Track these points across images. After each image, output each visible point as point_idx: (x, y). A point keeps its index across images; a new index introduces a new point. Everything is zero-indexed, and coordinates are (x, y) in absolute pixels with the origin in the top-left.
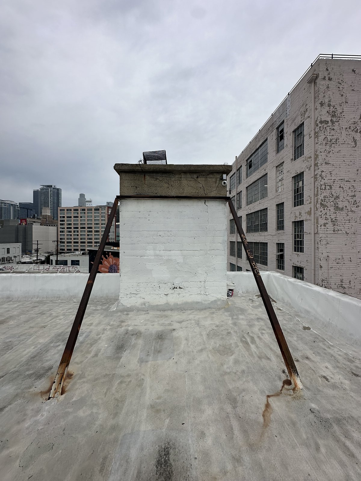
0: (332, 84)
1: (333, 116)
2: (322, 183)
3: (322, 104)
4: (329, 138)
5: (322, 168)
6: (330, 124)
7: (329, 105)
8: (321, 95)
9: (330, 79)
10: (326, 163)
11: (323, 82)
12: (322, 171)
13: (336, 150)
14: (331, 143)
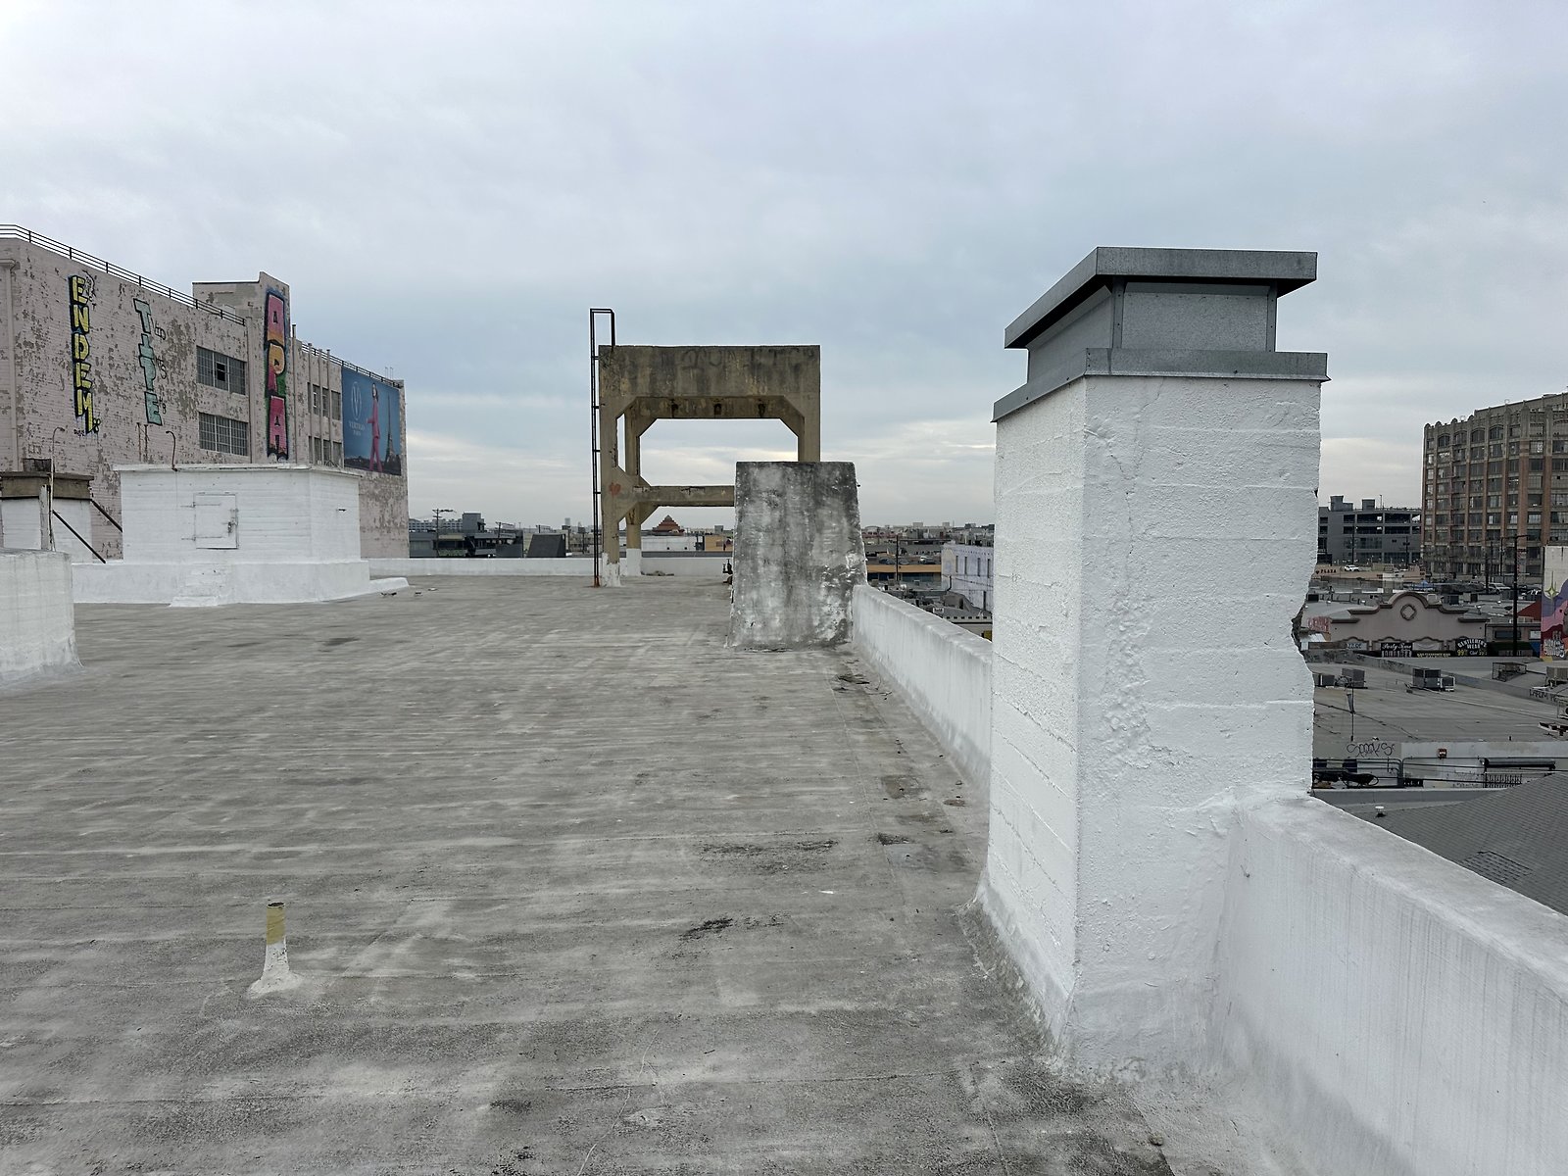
0: (36, 284)
1: (39, 337)
2: (30, 442)
3: (26, 315)
4: (36, 371)
5: (30, 418)
6: (35, 349)
7: (33, 319)
8: (24, 300)
9: (32, 277)
10: (33, 411)
11: (25, 280)
12: (30, 424)
13: (43, 392)
14: (38, 378)
